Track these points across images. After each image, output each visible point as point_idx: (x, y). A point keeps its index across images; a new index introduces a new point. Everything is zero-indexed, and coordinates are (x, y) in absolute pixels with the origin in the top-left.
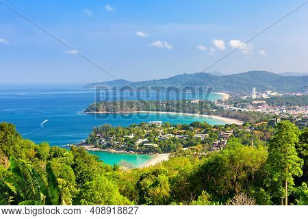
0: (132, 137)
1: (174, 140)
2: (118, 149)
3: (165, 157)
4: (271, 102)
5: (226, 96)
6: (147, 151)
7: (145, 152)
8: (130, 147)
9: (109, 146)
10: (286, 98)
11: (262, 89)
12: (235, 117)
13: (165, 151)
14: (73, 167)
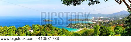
0: (76, 25)
1: (84, 26)
2: (73, 27)
3: (82, 29)
4: (102, 19)
5: (94, 18)
6: (79, 28)
7: (78, 28)
8: (75, 27)
9: (72, 27)
10: (104, 18)
11: (100, 17)
12: (95, 22)
13: (82, 28)
14: (62, 32)
